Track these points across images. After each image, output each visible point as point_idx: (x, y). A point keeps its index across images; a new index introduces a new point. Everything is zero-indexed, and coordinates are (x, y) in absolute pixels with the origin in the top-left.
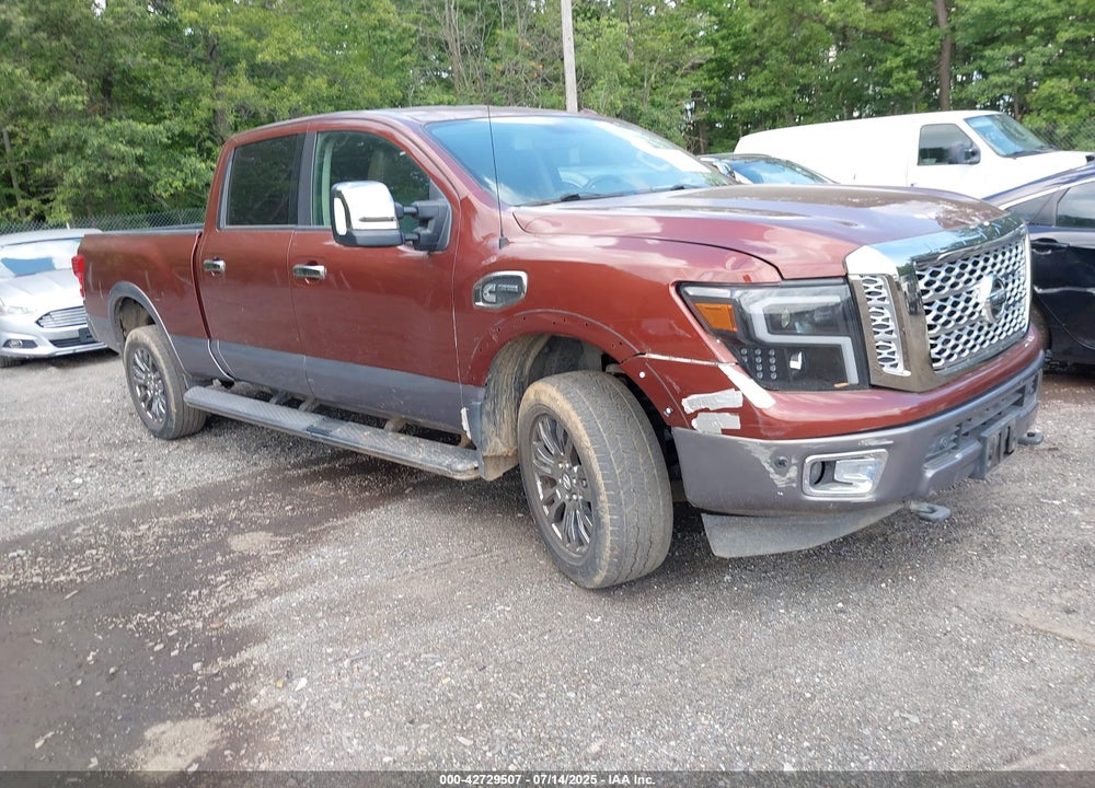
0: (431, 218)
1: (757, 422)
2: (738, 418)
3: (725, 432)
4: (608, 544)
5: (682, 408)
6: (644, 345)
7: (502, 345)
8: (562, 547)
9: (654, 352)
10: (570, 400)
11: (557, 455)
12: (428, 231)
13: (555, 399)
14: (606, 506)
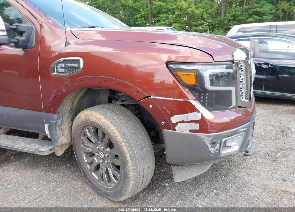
0: (24, 32)
1: (207, 126)
2: (198, 125)
3: (191, 131)
4: (131, 185)
5: (171, 121)
6: (150, 93)
7: (68, 93)
8: (99, 183)
9: (156, 96)
10: (109, 119)
11: (96, 143)
12: (23, 38)
13: (99, 119)
14: (131, 169)
